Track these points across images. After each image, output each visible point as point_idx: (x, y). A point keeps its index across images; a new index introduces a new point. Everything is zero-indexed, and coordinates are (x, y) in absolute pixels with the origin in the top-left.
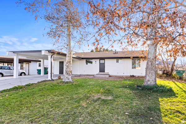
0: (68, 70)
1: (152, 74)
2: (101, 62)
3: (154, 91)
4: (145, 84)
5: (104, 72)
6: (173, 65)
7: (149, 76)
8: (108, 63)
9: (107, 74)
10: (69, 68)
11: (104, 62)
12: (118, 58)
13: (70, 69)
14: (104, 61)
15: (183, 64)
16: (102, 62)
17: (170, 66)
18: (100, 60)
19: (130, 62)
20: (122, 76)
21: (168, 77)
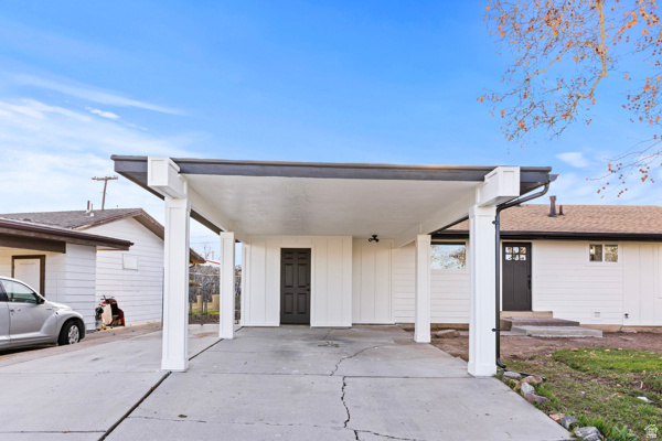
2: (508, 257)
9: (545, 318)
14: (524, 250)
16: (516, 258)
20: (615, 330)
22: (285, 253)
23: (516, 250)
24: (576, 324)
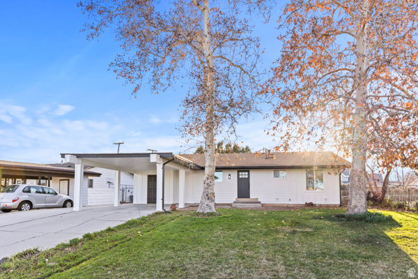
0: (210, 191)
1: (360, 196)
2: (241, 177)
3: (367, 221)
4: (350, 212)
5: (249, 197)
6: (386, 182)
7: (355, 200)
8: (255, 178)
9: (255, 201)
10: (211, 187)
11: (247, 176)
12: (276, 168)
13: (212, 189)
14: (247, 173)
15: (401, 181)
16: (244, 177)
17: (380, 185)
18: (238, 172)
19: (302, 175)
20: (286, 206)
21: (376, 205)
22: (150, 177)
23: (243, 173)
24: (259, 203)
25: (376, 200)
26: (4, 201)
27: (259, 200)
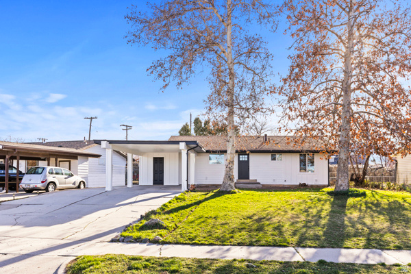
0: (232, 174)
1: (344, 178)
2: (241, 159)
4: (337, 189)
5: (249, 179)
7: (341, 180)
8: (254, 160)
10: (232, 171)
11: (246, 159)
12: (273, 152)
14: (246, 156)
16: (244, 159)
18: (239, 155)
19: (296, 159)
21: (358, 185)
22: (155, 159)
23: (244, 156)
24: (259, 183)
25: (358, 181)
26: (32, 182)
27: (258, 181)
